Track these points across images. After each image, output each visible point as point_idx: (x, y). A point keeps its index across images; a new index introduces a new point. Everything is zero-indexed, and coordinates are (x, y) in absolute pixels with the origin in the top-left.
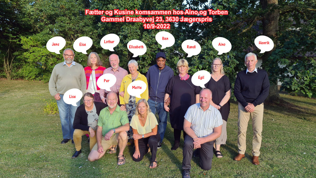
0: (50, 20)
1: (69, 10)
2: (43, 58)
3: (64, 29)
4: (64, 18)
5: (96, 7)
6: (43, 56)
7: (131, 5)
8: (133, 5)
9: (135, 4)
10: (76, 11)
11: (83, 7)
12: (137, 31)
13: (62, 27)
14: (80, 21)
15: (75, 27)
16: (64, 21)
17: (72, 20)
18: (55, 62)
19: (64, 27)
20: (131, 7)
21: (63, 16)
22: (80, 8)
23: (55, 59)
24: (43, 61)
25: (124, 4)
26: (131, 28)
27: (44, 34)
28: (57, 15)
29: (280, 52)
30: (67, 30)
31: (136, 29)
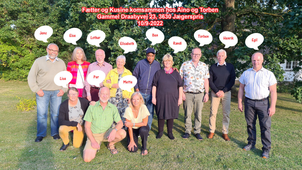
0: (11, 16)
1: (33, 6)
2: (3, 55)
3: (27, 25)
4: (28, 14)
5: (63, 4)
6: (4, 53)
7: (102, 4)
8: (104, 3)
9: (106, 3)
10: (40, 7)
11: (47, 4)
12: (107, 29)
13: (25, 23)
14: (44, 18)
15: (39, 24)
16: (27, 17)
17: (36, 17)
18: (17, 59)
19: (27, 23)
20: (102, 6)
21: (26, 12)
22: (44, 5)
23: (17, 56)
24: (4, 59)
25: (94, 2)
26: (101, 26)
27: (6, 30)
28: (19, 11)
29: (242, 49)
30: (30, 26)
31: (107, 27)
